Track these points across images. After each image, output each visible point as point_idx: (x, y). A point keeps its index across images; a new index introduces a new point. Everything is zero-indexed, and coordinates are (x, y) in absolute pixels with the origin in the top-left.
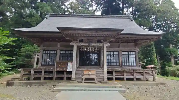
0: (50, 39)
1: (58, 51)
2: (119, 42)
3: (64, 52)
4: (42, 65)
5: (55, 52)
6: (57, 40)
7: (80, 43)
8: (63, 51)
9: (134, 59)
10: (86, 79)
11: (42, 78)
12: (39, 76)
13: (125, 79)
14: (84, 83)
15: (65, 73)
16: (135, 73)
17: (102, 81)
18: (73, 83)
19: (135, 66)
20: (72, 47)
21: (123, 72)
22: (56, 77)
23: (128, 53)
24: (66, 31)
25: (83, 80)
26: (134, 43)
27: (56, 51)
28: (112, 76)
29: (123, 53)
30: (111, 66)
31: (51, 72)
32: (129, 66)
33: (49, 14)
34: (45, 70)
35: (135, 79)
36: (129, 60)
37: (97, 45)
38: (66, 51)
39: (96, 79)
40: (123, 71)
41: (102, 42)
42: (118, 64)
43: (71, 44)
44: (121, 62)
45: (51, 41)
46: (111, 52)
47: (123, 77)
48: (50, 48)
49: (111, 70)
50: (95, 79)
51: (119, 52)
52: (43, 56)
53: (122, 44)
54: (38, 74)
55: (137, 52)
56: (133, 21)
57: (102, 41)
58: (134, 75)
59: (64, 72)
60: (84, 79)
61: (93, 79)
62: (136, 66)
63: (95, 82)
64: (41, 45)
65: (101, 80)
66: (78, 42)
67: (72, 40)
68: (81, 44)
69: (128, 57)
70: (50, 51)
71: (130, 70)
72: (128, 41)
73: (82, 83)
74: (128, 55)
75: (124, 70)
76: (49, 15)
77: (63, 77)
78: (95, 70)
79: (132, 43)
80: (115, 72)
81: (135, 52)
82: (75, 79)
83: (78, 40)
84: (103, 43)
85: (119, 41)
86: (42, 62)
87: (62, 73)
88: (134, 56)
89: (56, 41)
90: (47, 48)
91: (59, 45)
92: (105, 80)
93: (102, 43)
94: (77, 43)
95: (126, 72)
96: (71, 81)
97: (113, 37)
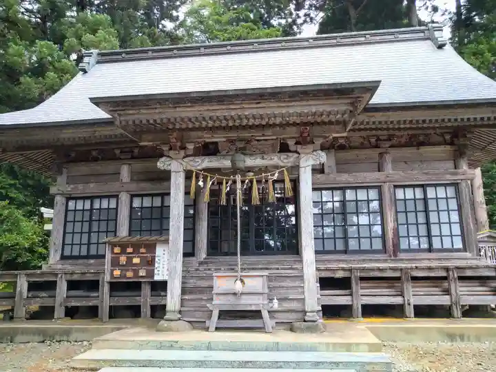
0: (89, 151)
1: (124, 198)
2: (377, 147)
3: (147, 202)
4: (63, 257)
5: (113, 205)
6: (117, 152)
7: (198, 159)
8: (142, 196)
9: (455, 217)
10: (224, 314)
11: (59, 312)
12: (48, 302)
13: (410, 311)
14: (217, 329)
15: (146, 290)
16: (459, 284)
17: (297, 322)
18: (169, 330)
19: (458, 250)
20: (165, 176)
21: (398, 279)
22: (110, 307)
23: (425, 193)
24: (131, 112)
25: (210, 317)
26: (448, 147)
27: (117, 196)
28: (349, 298)
29: (400, 194)
30: (345, 252)
31: (94, 285)
32: (430, 250)
33: (95, 55)
34: (69, 277)
35: (457, 312)
36: (428, 223)
37: (271, 162)
38: (152, 195)
39: (269, 312)
40: (397, 274)
41: (292, 148)
42: (378, 245)
43: (161, 164)
44: (390, 235)
45: (96, 160)
46: (343, 189)
47: (398, 300)
48: (92, 188)
49: (343, 269)
50: (265, 314)
51: (379, 188)
52: (66, 222)
53: (393, 151)
54: (44, 294)
55: (463, 184)
56: (448, 48)
57: (291, 143)
58: (453, 291)
59: (143, 285)
60: (216, 314)
61: (256, 314)
62: (465, 250)
63: (264, 328)
64: (59, 179)
65: (290, 317)
66: (187, 156)
67: (165, 148)
68: (203, 161)
69: (426, 211)
70: (92, 198)
71: (430, 269)
72: (421, 138)
73: (207, 329)
74: (425, 200)
75: (401, 270)
76: (92, 60)
77: (140, 306)
78: (266, 273)
79: (439, 144)
80: (362, 279)
81: (456, 185)
82: (180, 312)
83: (191, 147)
84: (296, 152)
85: (378, 139)
86: (64, 244)
87: (135, 286)
88: (453, 204)
89: (114, 158)
90: (80, 187)
91: (125, 172)
92: (309, 316)
93: (290, 154)
94: (186, 160)
95: (415, 279)
96: (162, 322)
97: (338, 122)
